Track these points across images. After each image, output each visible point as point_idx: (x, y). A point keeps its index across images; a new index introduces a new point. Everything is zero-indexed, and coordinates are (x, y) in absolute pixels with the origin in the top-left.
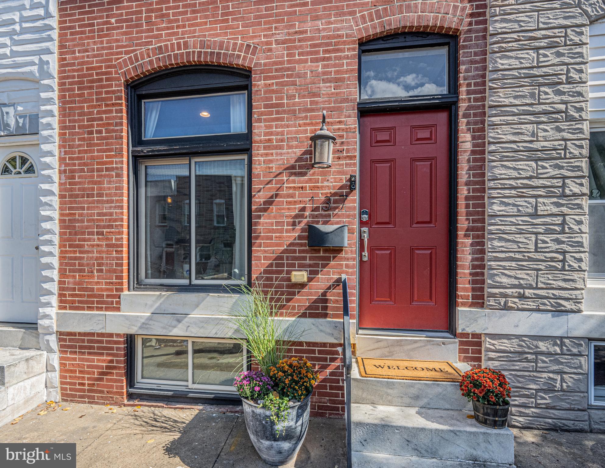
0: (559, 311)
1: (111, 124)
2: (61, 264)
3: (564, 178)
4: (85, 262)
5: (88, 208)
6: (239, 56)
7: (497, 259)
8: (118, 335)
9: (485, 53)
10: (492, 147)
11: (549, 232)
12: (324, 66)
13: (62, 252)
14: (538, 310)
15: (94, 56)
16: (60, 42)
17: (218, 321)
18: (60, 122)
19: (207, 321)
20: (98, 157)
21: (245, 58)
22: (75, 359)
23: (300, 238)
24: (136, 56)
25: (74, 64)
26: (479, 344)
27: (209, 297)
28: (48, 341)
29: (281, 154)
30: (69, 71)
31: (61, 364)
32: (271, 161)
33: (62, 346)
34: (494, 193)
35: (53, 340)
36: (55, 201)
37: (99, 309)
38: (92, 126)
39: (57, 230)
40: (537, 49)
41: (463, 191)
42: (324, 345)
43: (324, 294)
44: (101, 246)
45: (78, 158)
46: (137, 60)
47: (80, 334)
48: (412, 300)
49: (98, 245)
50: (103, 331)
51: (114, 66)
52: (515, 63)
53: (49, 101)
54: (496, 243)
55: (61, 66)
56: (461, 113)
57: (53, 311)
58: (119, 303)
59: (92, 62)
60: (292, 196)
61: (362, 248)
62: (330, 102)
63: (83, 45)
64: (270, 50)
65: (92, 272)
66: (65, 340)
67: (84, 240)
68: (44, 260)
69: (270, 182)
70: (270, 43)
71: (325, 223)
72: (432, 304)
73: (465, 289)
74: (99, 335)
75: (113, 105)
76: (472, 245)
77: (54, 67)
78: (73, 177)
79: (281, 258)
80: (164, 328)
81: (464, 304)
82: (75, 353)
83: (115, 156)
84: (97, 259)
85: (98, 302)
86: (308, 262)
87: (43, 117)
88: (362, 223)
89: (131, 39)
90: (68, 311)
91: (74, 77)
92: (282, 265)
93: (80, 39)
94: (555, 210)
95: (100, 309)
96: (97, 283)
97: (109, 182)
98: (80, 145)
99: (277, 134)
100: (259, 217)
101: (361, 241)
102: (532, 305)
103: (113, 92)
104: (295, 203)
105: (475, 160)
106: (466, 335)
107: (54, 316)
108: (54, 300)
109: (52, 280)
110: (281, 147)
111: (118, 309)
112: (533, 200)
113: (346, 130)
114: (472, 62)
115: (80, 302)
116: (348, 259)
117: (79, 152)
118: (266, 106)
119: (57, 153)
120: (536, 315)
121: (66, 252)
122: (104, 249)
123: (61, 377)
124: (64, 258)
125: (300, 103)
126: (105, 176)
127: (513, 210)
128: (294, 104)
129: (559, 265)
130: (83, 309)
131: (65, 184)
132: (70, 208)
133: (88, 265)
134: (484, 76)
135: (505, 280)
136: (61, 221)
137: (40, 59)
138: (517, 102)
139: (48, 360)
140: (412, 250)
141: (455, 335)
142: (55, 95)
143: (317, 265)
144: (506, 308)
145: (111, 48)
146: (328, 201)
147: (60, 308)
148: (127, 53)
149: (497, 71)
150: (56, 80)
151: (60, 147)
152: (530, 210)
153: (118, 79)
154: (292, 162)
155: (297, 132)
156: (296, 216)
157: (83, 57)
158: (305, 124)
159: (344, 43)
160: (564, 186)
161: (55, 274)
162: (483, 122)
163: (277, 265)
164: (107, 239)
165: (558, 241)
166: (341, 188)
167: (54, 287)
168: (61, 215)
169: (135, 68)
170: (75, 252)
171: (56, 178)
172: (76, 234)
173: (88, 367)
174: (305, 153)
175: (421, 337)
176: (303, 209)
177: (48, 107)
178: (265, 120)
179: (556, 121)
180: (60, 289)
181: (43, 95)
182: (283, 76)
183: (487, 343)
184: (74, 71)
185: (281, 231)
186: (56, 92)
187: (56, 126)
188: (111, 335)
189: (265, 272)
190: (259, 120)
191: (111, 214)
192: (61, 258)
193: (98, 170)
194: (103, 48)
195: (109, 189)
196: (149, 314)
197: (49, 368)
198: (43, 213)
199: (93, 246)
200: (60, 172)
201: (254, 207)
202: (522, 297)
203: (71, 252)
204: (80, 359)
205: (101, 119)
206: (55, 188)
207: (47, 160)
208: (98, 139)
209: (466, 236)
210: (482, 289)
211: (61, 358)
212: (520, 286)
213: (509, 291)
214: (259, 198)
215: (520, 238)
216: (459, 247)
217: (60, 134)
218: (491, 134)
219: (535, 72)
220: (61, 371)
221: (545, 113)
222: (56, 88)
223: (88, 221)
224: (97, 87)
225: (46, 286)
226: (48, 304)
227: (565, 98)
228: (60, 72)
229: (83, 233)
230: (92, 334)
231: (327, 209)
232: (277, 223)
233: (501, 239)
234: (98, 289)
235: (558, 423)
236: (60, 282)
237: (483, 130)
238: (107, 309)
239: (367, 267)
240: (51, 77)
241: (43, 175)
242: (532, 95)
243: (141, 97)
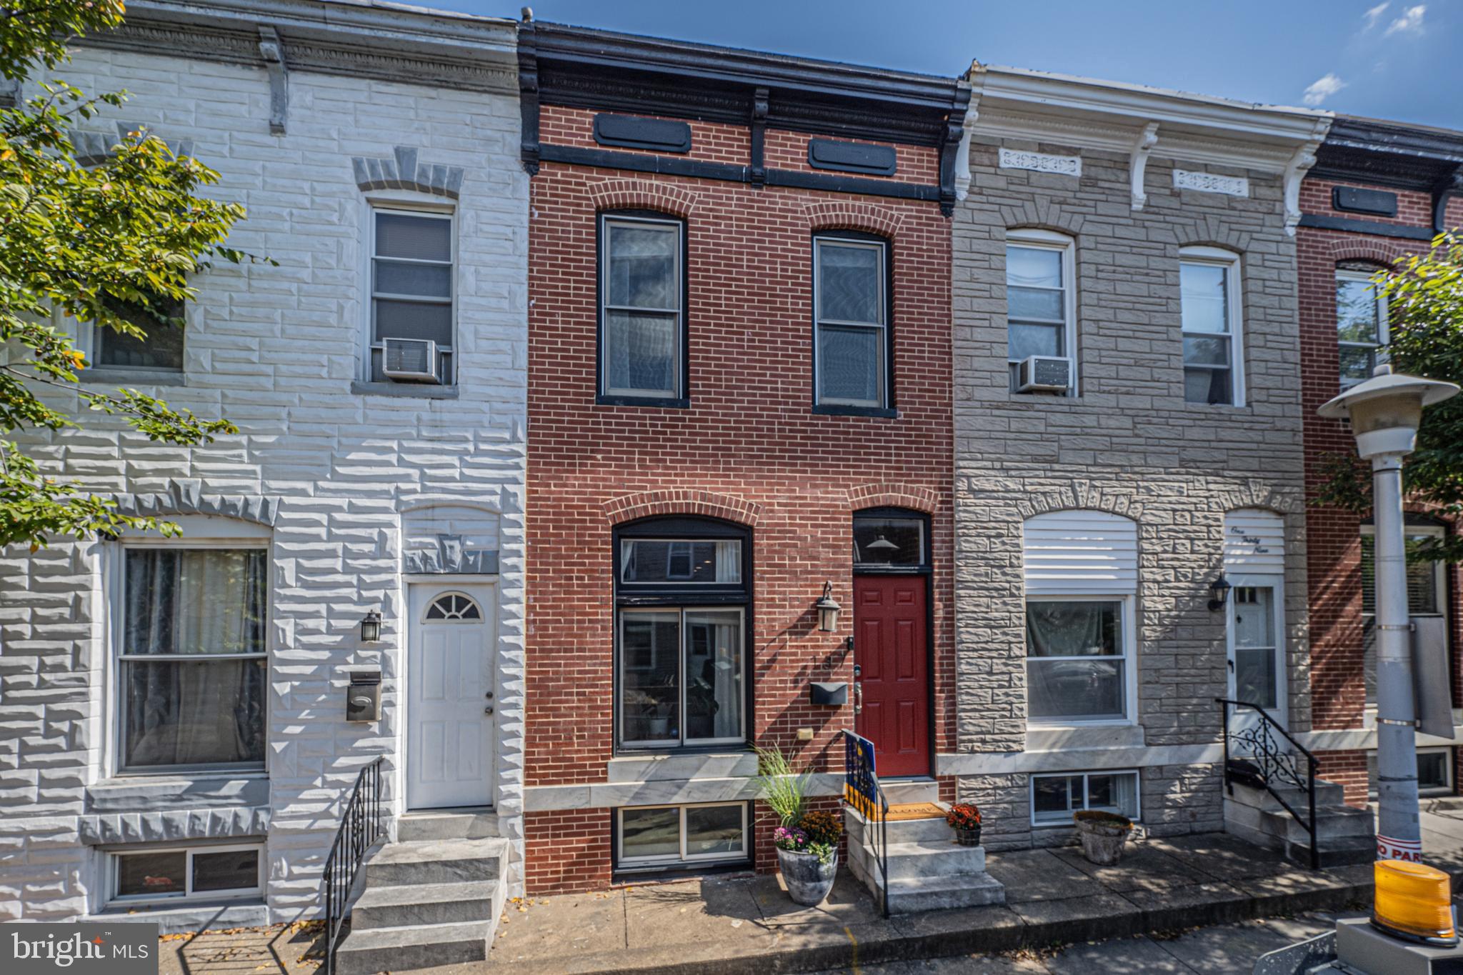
0: (1010, 752)
1: (597, 571)
2: (528, 731)
3: (1010, 643)
4: (561, 727)
5: (566, 665)
6: (741, 514)
7: (965, 710)
8: (604, 810)
9: (952, 535)
10: (960, 616)
11: (1001, 687)
12: (823, 533)
13: (529, 717)
14: (995, 752)
15: (575, 493)
16: (530, 470)
17: (722, 785)
18: (528, 563)
19: (711, 784)
20: (578, 607)
21: (747, 516)
22: (546, 844)
23: (803, 695)
24: (627, 499)
25: (548, 499)
26: (953, 784)
27: (710, 761)
28: (512, 826)
29: (784, 613)
30: (542, 506)
31: (527, 852)
32: (774, 620)
33: (528, 830)
34: (962, 654)
35: (518, 823)
36: (522, 656)
37: (579, 781)
38: (572, 571)
39: (523, 690)
40: (989, 537)
41: (938, 653)
42: (826, 798)
43: (825, 749)
44: (583, 708)
45: (551, 607)
46: (629, 504)
47: (554, 813)
48: (898, 748)
49: (578, 708)
50: (587, 806)
51: (601, 508)
52: (974, 547)
53: (516, 539)
54: (964, 697)
55: (530, 499)
56: (935, 584)
57: (519, 788)
58: (605, 772)
59: (573, 500)
60: (795, 654)
61: (857, 703)
62: (828, 566)
63: (561, 478)
64: (772, 511)
65: (571, 738)
66: (533, 822)
67: (561, 702)
68: (507, 727)
69: (774, 640)
70: (772, 504)
71: (826, 680)
72: (915, 751)
73: (941, 738)
74: (579, 811)
75: (599, 550)
76: (947, 698)
77: (522, 501)
78: (547, 629)
79: (785, 716)
80: (662, 796)
81: (941, 751)
82: (547, 836)
83: (600, 607)
84: (577, 723)
85: (578, 774)
86: (810, 718)
87: (506, 557)
88: (857, 679)
89: (621, 480)
90: (538, 787)
91: (548, 514)
92: (786, 722)
93: (556, 471)
94: (1005, 669)
95: (583, 781)
96: (578, 751)
97: (593, 636)
98: (554, 593)
99: (780, 593)
100: (763, 675)
101: (856, 695)
102: (990, 748)
103: (600, 536)
104: (798, 661)
105: (947, 625)
106: (943, 778)
107: (522, 795)
108: (520, 774)
109: (518, 751)
110: (784, 606)
111: (605, 780)
112: (989, 661)
113: (844, 593)
114: (943, 542)
115: (553, 775)
116: (846, 714)
117: (554, 600)
118: (769, 565)
119: (524, 600)
120: (994, 757)
121: (536, 716)
122: (587, 711)
123: (527, 867)
124: (534, 723)
125: (800, 565)
126: (588, 628)
127: (975, 669)
128: (796, 566)
129: (1007, 714)
130: (559, 782)
131: (535, 636)
132: (541, 665)
133: (565, 730)
134: (952, 554)
135: (971, 728)
136: (528, 680)
137: (504, 489)
138: (976, 579)
139: (513, 847)
140: (898, 702)
141: (935, 778)
142: (522, 532)
143: (818, 721)
144: (973, 752)
145: (597, 487)
146: (828, 659)
147: (527, 783)
148: (616, 494)
149: (961, 551)
150: (525, 515)
151: (528, 592)
152: (987, 669)
153: (606, 522)
154: (794, 621)
155: (799, 593)
156: (799, 674)
157: (561, 492)
158: (806, 586)
159: (841, 513)
160: (1010, 650)
161: (521, 744)
162: (952, 593)
163: (781, 723)
164: (591, 700)
165: (1007, 695)
166: (840, 647)
167: (519, 759)
168: (529, 672)
169: (626, 513)
170: (547, 716)
171: (523, 630)
172: (549, 694)
173: (565, 850)
174: (806, 613)
175: (908, 783)
176: (805, 667)
177: (514, 546)
178: (768, 579)
179: (1004, 596)
180: (527, 761)
181: (508, 531)
182: (785, 538)
183: (961, 783)
184: (548, 506)
185: (785, 689)
186: (525, 529)
187: (523, 568)
188: (595, 810)
189: (770, 730)
190: (762, 579)
191: (596, 672)
192: (528, 724)
193: (579, 621)
194: (587, 486)
195: (593, 643)
196: (642, 783)
197: (515, 858)
198: (505, 671)
199: (572, 708)
200: (528, 622)
201: (757, 665)
202: (984, 742)
203: (541, 716)
204: (553, 843)
205: (584, 564)
206: (522, 641)
207: (513, 607)
208: (578, 586)
209: (941, 691)
210: (954, 737)
211: (527, 845)
212: (982, 733)
213: (974, 737)
214: (762, 657)
215: (980, 692)
216: (937, 701)
217: (528, 578)
218: (959, 605)
219: (987, 555)
220: (527, 860)
221: (996, 589)
222: (524, 524)
223: (565, 680)
224: (579, 528)
225: (510, 758)
226: (513, 780)
227: (1009, 578)
228: (528, 506)
229: (559, 694)
230: (571, 812)
231: (830, 667)
232: (781, 682)
233: (968, 694)
234: (579, 759)
235: (1011, 844)
236: (527, 753)
237: (952, 600)
238: (590, 780)
239: (860, 720)
240: (518, 510)
241: (507, 626)
242: (987, 574)
243: (621, 537)
